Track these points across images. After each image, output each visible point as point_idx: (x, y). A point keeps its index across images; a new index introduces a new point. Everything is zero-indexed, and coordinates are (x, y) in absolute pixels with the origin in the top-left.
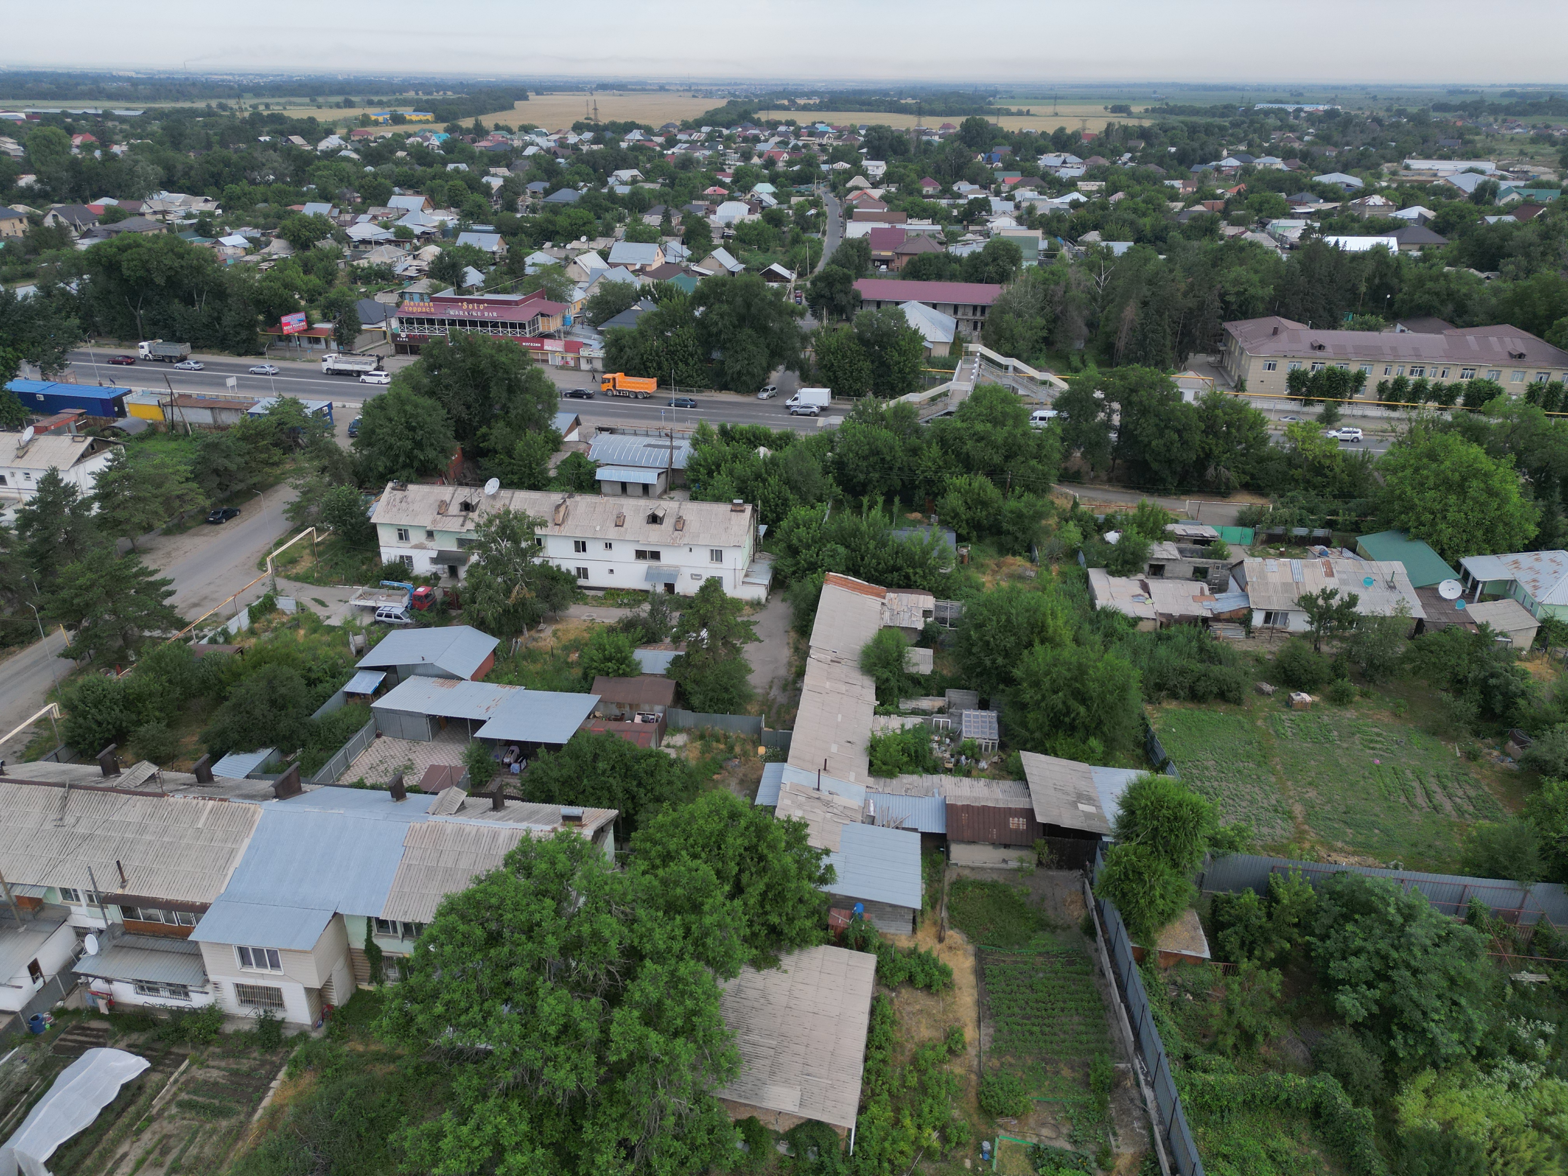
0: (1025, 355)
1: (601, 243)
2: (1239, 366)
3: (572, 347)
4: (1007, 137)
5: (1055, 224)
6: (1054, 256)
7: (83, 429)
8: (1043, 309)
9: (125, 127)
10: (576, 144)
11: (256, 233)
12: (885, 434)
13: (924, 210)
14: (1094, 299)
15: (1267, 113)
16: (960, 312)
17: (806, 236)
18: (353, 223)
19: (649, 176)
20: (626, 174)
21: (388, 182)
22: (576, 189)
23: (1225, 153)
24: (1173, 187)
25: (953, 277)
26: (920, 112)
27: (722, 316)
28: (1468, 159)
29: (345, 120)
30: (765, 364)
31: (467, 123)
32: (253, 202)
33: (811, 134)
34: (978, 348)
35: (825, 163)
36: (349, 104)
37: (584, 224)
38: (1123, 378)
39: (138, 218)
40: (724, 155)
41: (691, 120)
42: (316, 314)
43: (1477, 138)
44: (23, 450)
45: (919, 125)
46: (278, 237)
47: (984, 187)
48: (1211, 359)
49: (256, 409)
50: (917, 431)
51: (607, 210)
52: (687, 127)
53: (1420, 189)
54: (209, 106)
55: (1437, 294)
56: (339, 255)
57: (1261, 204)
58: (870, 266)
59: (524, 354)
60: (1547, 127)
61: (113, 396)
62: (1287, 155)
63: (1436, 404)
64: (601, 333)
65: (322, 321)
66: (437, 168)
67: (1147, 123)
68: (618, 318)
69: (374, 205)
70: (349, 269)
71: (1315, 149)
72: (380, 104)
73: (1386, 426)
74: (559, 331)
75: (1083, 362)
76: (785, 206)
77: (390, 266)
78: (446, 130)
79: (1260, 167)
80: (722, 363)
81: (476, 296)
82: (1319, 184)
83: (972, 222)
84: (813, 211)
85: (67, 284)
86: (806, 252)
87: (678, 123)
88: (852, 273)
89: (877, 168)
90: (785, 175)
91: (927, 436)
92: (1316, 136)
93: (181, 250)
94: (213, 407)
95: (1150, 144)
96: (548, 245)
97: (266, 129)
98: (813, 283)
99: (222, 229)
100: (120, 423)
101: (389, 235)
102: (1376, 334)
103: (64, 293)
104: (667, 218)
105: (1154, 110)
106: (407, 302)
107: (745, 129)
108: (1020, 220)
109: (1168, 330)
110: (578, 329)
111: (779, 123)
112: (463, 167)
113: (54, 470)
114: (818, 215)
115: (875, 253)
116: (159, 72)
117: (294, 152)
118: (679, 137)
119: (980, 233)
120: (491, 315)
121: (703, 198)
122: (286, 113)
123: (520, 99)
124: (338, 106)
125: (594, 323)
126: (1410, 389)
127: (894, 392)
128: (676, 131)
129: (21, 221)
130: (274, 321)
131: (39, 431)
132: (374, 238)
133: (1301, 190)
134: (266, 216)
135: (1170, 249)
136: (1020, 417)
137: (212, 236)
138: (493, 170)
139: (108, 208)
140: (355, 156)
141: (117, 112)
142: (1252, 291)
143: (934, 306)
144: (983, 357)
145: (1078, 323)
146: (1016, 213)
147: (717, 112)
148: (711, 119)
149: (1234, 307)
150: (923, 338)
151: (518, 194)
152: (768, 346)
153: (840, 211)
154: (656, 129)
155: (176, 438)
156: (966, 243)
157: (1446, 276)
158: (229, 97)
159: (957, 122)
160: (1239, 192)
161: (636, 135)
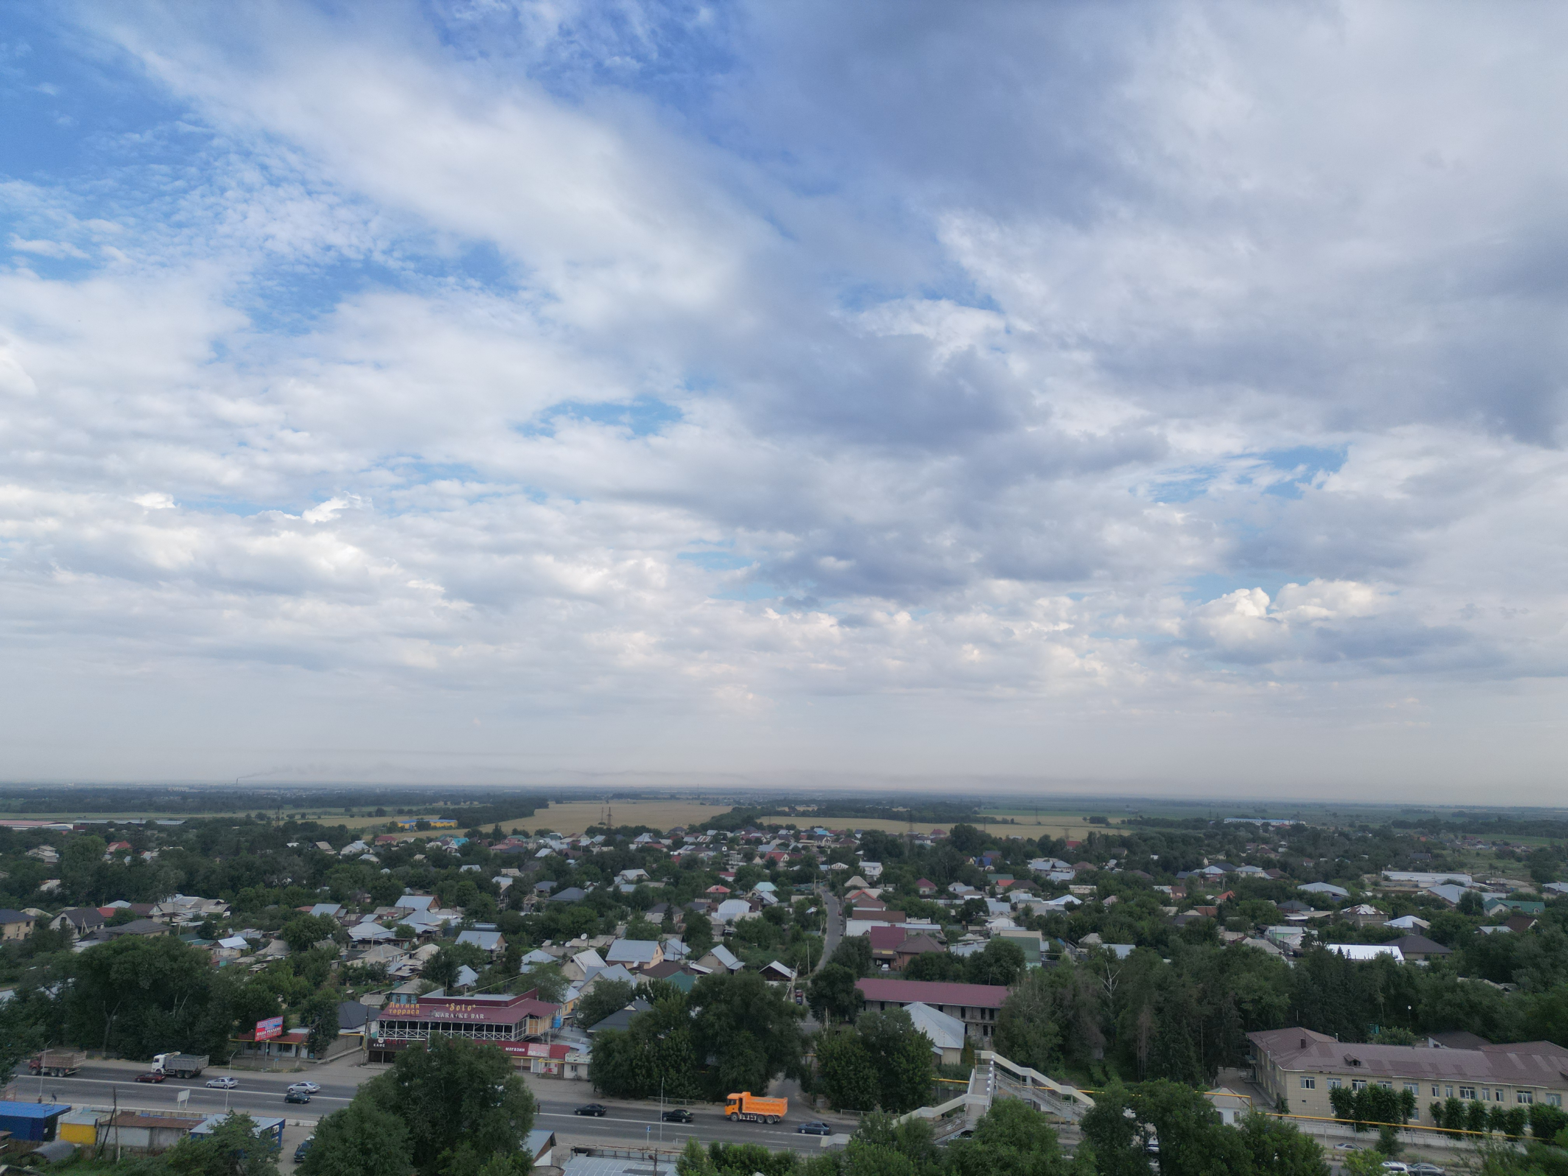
0: (1042, 1065)
1: (601, 941)
2: (1274, 1082)
3: (558, 1052)
4: (995, 843)
5: (1053, 926)
6: (1057, 958)
8: (1053, 1013)
9: (163, 835)
10: (587, 846)
11: (257, 934)
12: (898, 1157)
13: (923, 910)
14: (1105, 1003)
15: (1237, 826)
16: (968, 1015)
17: (806, 934)
18: (358, 922)
19: (654, 875)
20: (632, 874)
21: (400, 883)
22: (582, 887)
23: (1206, 861)
24: (1163, 892)
25: (956, 978)
26: (911, 818)
27: (719, 1016)
28: (1443, 871)
29: (373, 827)
30: (763, 1071)
31: (488, 829)
32: (264, 904)
33: (810, 837)
34: (990, 1055)
35: (823, 863)
36: (380, 813)
37: (586, 922)
38: (1152, 1094)
39: (144, 921)
40: (728, 855)
41: (697, 824)
42: (295, 1018)
43: (1444, 852)
45: (911, 830)
46: (279, 938)
47: (979, 888)
48: (1243, 1074)
49: (200, 1129)
50: (934, 1154)
51: (610, 908)
52: (694, 830)
53: (1406, 899)
54: (248, 816)
55: (1460, 1006)
56: (335, 955)
57: (1254, 910)
58: (871, 964)
59: (506, 1060)
60: (1507, 844)
61: (48, 1114)
62: (1267, 865)
63: (1503, 1134)
64: (590, 1036)
65: (299, 1027)
66: (451, 869)
67: (1126, 833)
68: (610, 1019)
69: (381, 905)
70: (341, 969)
71: (1291, 860)
72: (410, 813)
73: (1456, 1159)
74: (546, 1034)
75: (1106, 1074)
76: (785, 904)
77: (384, 966)
78: (466, 835)
79: (1243, 875)
80: (717, 1069)
81: (466, 997)
82: (1305, 892)
83: (971, 922)
84: (813, 910)
85: (48, 988)
86: (807, 950)
87: (686, 827)
88: (853, 971)
89: (874, 869)
90: (786, 874)
91: (945, 1160)
92: (1289, 847)
93: (177, 953)
94: (154, 1126)
95: (1132, 852)
96: (548, 942)
97: (295, 836)
98: (814, 982)
99: (225, 931)
100: (45, 1147)
101: (390, 934)
102: (1409, 1048)
103: (42, 998)
104: (669, 916)
105: (1130, 822)
106: (392, 1004)
107: (748, 832)
108: (1018, 921)
109: (1190, 1040)
110: (566, 1032)
111: (781, 827)
112: (476, 868)
114: (817, 913)
115: (876, 951)
116: (211, 787)
117: (317, 857)
118: (686, 839)
119: (980, 933)
120: (478, 1017)
121: (706, 896)
122: (319, 822)
123: (540, 807)
124: (370, 815)
125: (584, 1025)
126: (1467, 1113)
127: (906, 1106)
128: (683, 834)
129: (28, 924)
130: (249, 1026)
132: (374, 938)
133: (1289, 898)
134: (272, 917)
135: (1173, 953)
136: (1046, 1140)
137: (212, 939)
138: (504, 871)
139: (119, 911)
140: (374, 859)
141: (159, 822)
142: (1267, 999)
143: (941, 1008)
144: (997, 1065)
145: (1092, 1027)
146: (1013, 914)
147: (722, 817)
148: (717, 823)
149: (1254, 1016)
150: (931, 1043)
151: (525, 893)
152: (767, 1050)
153: (839, 909)
154: (665, 833)
155: (99, 1166)
156: (967, 943)
157: (1462, 986)
158: (270, 807)
159: (947, 828)
160: (1228, 899)
161: (645, 838)
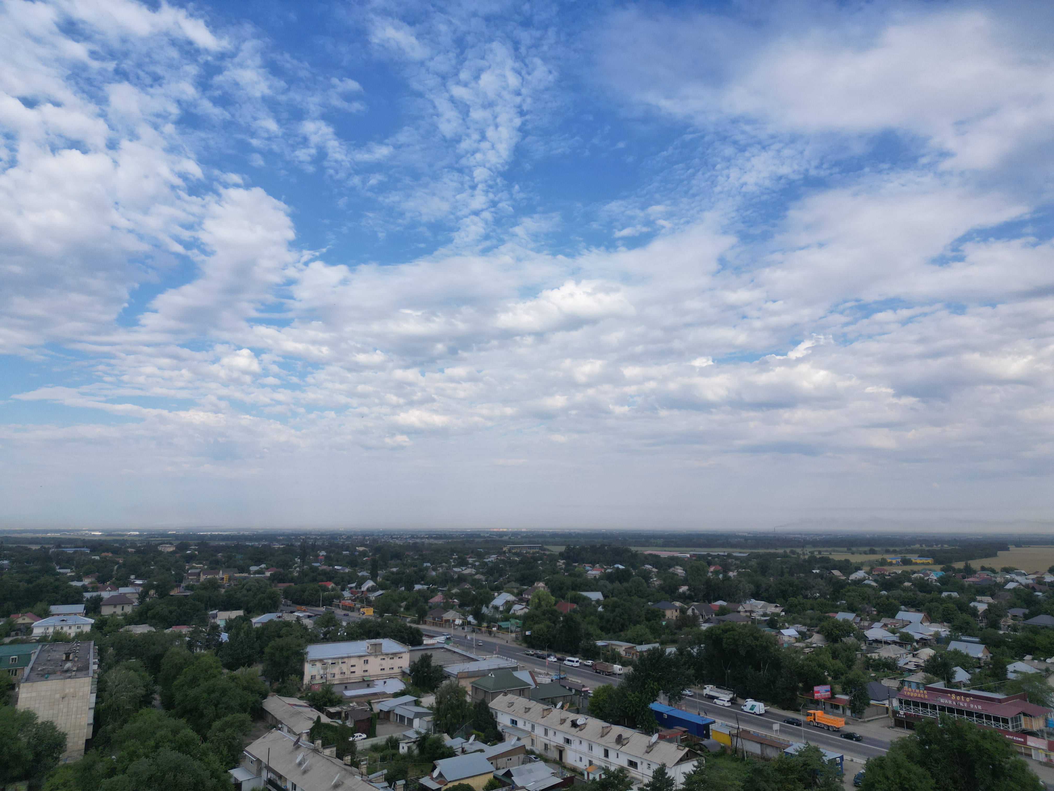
7: (685, 742)
9: (738, 562)
11: (804, 629)
18: (870, 627)
21: (896, 602)
29: (869, 561)
31: (960, 565)
32: (804, 609)
36: (873, 552)
39: (736, 613)
42: (838, 688)
44: (650, 748)
46: (818, 632)
49: (790, 750)
54: (785, 552)
56: (858, 649)
59: (1008, 745)
61: (704, 723)
65: (842, 694)
66: (934, 595)
69: (885, 617)
70: (864, 659)
72: (894, 552)
74: (1041, 731)
77: (895, 660)
78: (942, 570)
81: (963, 690)
85: (692, 649)
93: (758, 635)
94: (762, 742)
96: (1028, 657)
97: (817, 566)
99: (784, 625)
100: (705, 742)
101: (895, 638)
103: (690, 654)
106: (906, 688)
112: (955, 594)
113: (663, 766)
117: (834, 580)
120: (978, 708)
122: (831, 557)
123: (1002, 550)
124: (865, 553)
129: (676, 611)
130: (809, 689)
131: (661, 738)
132: (885, 639)
134: (811, 619)
137: (776, 628)
138: (979, 598)
139: (721, 607)
140: (874, 584)
141: (735, 554)
151: (1000, 616)
155: (736, 760)
158: (798, 547)
